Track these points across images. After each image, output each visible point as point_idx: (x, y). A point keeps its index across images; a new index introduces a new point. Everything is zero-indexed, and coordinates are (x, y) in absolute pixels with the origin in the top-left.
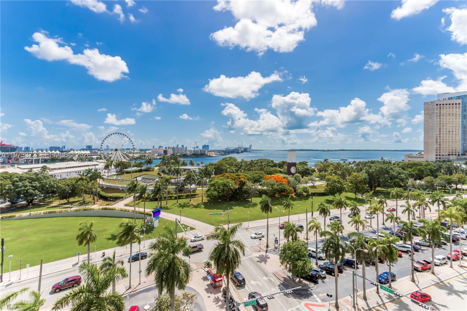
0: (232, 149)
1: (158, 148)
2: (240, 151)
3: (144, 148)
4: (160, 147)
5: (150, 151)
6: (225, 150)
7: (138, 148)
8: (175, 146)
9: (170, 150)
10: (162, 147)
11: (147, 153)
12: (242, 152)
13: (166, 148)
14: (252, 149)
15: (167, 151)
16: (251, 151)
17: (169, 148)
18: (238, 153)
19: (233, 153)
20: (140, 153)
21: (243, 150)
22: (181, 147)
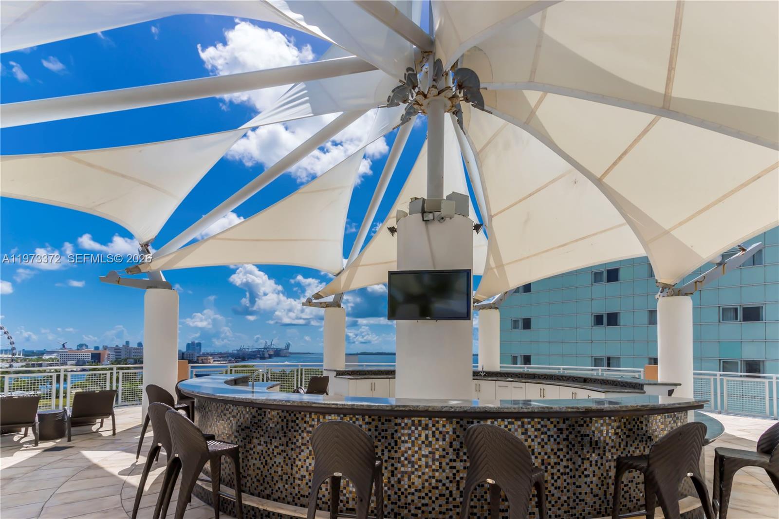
0: (250, 350)
1: (75, 348)
2: (267, 355)
3: (35, 349)
4: (81, 346)
5: (53, 356)
6: (236, 352)
7: (19, 348)
8: (121, 344)
9: (108, 352)
10: (87, 346)
11: (47, 360)
12: (270, 356)
13: (97, 348)
14: (290, 350)
15: (99, 354)
16: (288, 355)
17: (105, 348)
18: (263, 358)
19: (251, 359)
20: (25, 360)
21: (272, 353)
22: (136, 346)
